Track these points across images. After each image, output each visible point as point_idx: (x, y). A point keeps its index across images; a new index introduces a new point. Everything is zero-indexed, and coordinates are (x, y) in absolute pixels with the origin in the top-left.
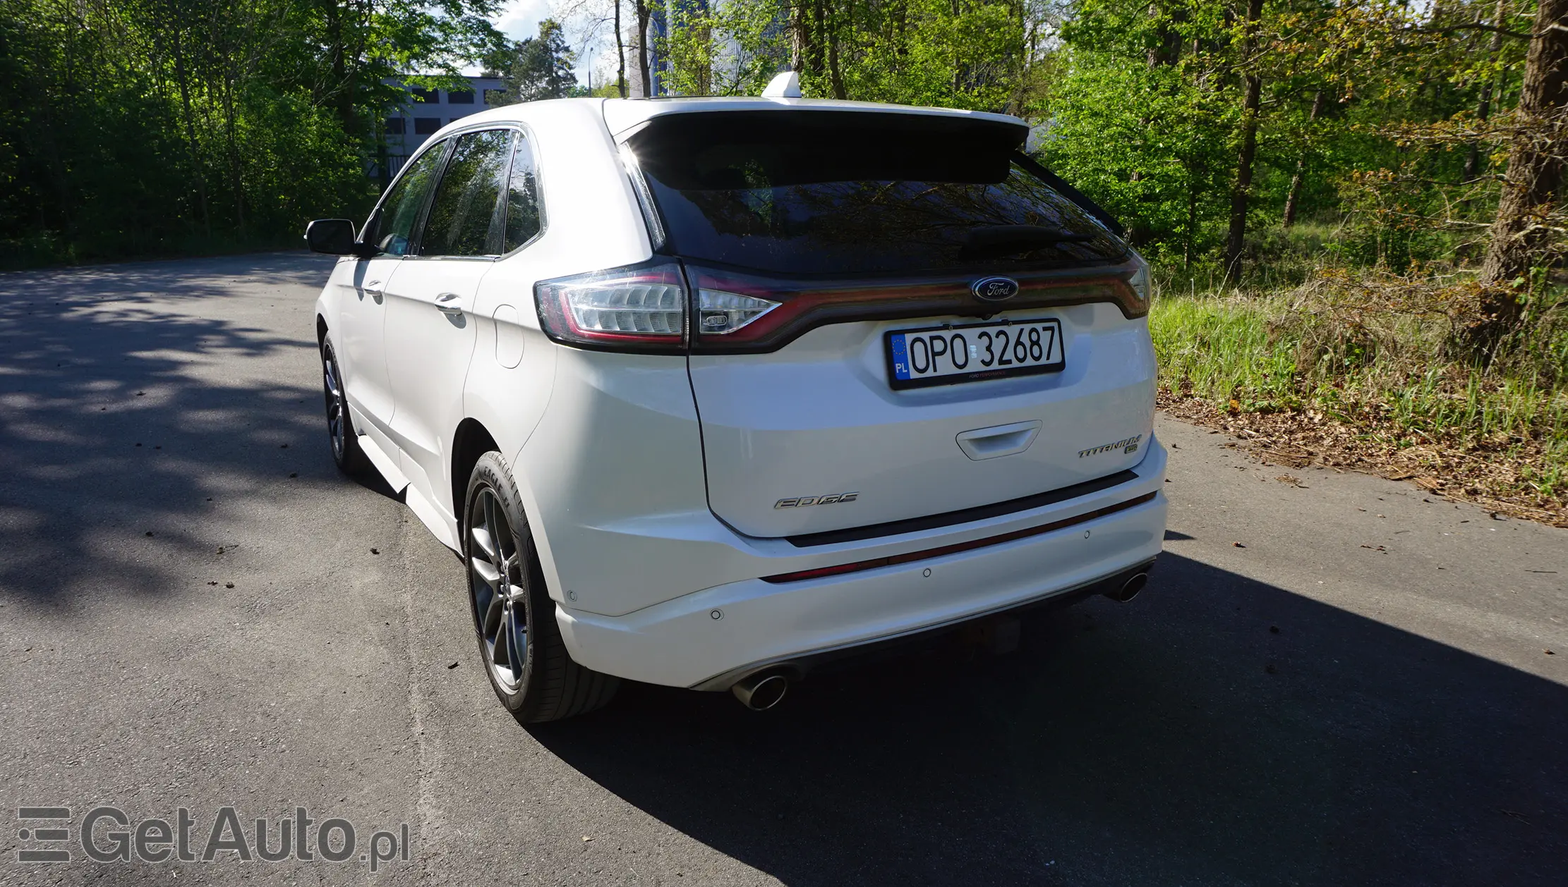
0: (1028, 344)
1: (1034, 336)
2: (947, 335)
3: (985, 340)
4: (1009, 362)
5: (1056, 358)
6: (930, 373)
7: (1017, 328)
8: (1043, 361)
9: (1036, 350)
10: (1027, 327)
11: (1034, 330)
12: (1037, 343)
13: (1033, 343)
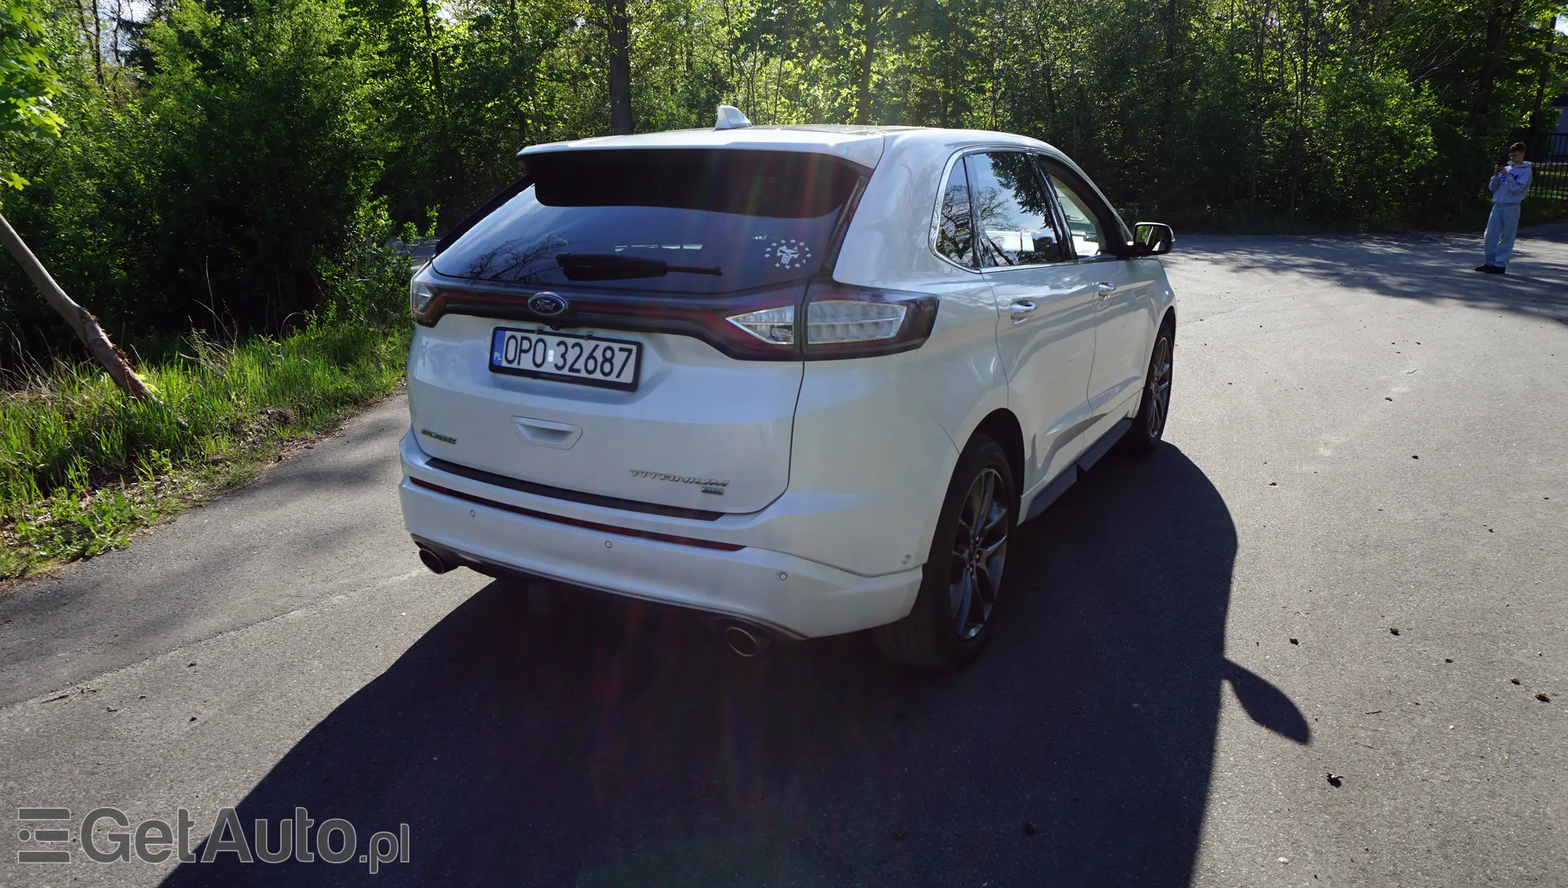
0: (600, 360)
1: (608, 354)
2: (534, 337)
3: (562, 348)
4: (578, 371)
5: (627, 377)
6: (515, 365)
7: (593, 343)
8: (612, 378)
9: (607, 367)
10: (603, 345)
11: (609, 348)
12: (610, 361)
13: (605, 360)
